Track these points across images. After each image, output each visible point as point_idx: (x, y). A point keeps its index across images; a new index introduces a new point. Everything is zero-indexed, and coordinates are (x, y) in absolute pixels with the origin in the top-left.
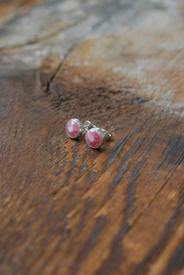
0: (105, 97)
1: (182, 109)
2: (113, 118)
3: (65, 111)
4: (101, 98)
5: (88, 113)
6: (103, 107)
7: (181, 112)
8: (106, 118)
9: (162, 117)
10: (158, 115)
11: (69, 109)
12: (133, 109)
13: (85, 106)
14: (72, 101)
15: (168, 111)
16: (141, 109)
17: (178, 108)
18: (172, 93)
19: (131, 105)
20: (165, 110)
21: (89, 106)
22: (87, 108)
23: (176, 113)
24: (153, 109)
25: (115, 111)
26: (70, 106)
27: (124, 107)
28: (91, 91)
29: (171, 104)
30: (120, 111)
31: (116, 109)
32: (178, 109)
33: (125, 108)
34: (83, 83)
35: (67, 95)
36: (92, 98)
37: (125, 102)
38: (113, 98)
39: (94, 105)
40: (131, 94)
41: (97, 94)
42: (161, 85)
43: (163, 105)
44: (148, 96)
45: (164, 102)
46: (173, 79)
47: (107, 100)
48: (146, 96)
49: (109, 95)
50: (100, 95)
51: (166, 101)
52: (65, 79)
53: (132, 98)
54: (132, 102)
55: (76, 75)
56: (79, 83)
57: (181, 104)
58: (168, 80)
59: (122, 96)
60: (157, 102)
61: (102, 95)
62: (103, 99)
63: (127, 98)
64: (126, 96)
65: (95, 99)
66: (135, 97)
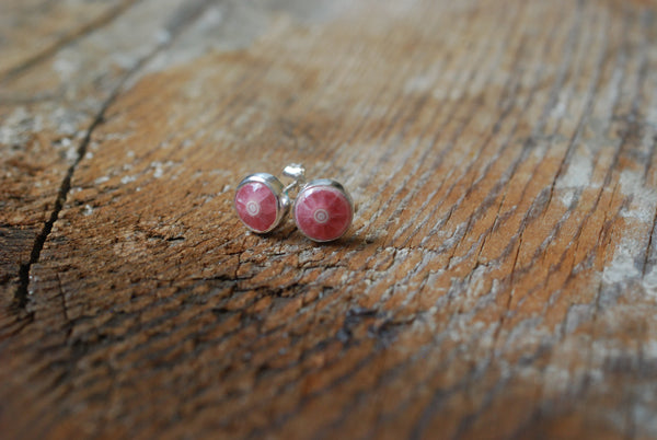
0: (243, 315)
2: (286, 417)
3: (94, 399)
4: (230, 322)
5: (184, 400)
6: (242, 367)
7: (542, 369)
8: (258, 419)
9: (478, 400)
10: (457, 388)
11: (110, 391)
12: (357, 367)
13: (170, 365)
14: (120, 347)
15: (493, 368)
16: (389, 362)
17: (528, 347)
18: (488, 277)
19: (347, 345)
20: (481, 364)
21: (185, 369)
23: (527, 372)
24: (433, 362)
26: (112, 373)
27: (319, 359)
28: (187, 297)
29: (496, 335)
30: (309, 383)
31: (293, 373)
32: (528, 355)
33: (327, 366)
34: (153, 261)
35: (98, 322)
36: (193, 329)
37: (321, 338)
38: (273, 319)
39: (203, 359)
40: (342, 295)
41: (212, 305)
42: (444, 251)
43: (467, 338)
44: (405, 303)
45: (468, 324)
46: (479, 218)
47: (250, 330)
48: (397, 303)
49: (258, 307)
50: (224, 311)
51: (476, 318)
52: (84, 247)
53: (345, 313)
54: (349, 333)
55: (126, 225)
56: (140, 261)
57: (533, 331)
58: (463, 224)
59: (305, 304)
60: (442, 324)
61: (229, 308)
62: (238, 326)
63: (326, 315)
64: (320, 305)
65: (205, 331)
66: (357, 310)
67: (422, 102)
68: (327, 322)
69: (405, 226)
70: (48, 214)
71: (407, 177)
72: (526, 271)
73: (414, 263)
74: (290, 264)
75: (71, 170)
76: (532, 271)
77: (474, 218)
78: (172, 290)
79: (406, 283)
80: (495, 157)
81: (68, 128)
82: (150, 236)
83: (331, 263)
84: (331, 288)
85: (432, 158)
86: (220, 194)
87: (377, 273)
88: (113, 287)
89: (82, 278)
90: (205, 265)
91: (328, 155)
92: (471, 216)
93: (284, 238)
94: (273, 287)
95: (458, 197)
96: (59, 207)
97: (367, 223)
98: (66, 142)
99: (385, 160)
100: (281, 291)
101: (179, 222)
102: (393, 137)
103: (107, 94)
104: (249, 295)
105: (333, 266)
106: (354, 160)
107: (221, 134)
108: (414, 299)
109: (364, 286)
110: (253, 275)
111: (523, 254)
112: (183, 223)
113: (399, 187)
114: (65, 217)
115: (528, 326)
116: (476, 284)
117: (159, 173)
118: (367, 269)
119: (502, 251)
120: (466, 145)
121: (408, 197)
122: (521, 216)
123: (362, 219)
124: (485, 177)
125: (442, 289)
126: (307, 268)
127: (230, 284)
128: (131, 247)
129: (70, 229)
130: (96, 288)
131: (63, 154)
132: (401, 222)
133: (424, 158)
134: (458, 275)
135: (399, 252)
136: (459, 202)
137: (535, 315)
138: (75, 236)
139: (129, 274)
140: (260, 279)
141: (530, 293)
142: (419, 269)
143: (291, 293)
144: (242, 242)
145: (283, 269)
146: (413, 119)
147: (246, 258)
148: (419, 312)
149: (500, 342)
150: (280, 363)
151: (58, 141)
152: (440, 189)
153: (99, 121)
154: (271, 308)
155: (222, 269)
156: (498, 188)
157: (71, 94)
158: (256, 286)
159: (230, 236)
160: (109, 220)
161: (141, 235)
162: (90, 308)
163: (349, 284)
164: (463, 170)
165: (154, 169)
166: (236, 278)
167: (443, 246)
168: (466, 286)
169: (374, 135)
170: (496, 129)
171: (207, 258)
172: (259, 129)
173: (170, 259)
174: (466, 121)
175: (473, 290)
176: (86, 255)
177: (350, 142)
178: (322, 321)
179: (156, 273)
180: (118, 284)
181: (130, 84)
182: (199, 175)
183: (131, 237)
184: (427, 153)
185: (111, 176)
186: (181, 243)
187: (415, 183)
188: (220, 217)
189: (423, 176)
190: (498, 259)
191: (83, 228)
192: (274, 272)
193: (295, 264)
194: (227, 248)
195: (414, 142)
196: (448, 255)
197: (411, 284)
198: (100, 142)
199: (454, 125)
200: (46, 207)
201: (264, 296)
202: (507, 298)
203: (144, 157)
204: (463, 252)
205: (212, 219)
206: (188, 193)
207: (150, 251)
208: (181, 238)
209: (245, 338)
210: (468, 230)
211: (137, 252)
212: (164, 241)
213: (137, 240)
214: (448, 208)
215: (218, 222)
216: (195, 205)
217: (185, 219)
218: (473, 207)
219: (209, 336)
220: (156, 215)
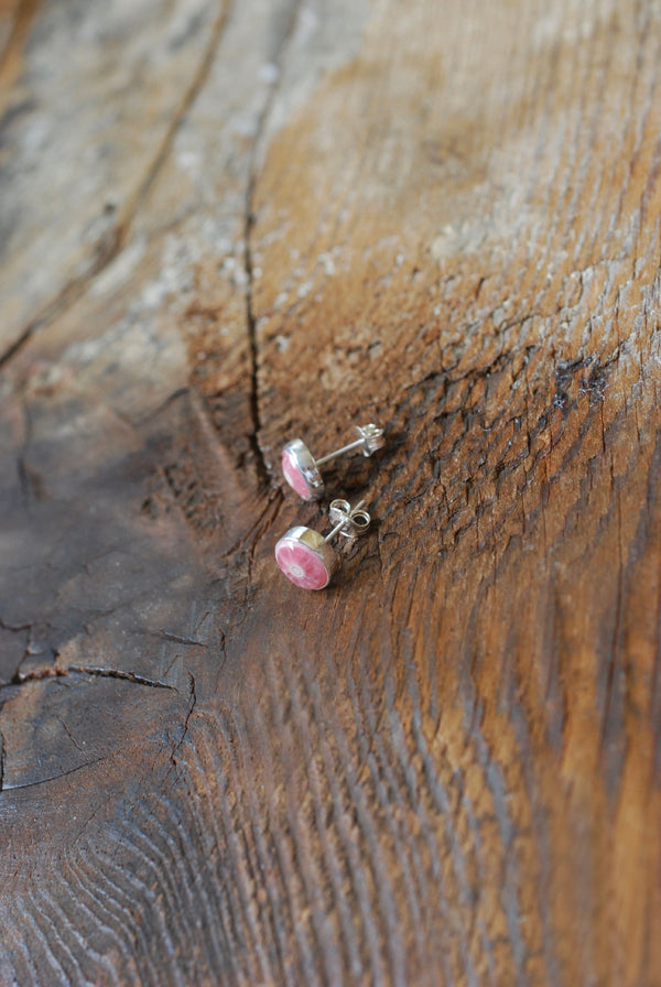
0: (464, 415)
2: (535, 516)
4: (455, 428)
5: (443, 532)
6: (480, 475)
8: (513, 528)
12: (581, 434)
16: (608, 418)
19: (565, 411)
21: (431, 499)
22: (430, 508)
24: (648, 402)
27: (546, 438)
28: (407, 413)
30: (545, 469)
31: (527, 463)
33: (554, 444)
36: (425, 450)
37: (541, 411)
38: (492, 409)
40: (546, 353)
41: (433, 414)
42: (626, 256)
44: (605, 338)
46: (649, 197)
47: (475, 429)
48: (599, 342)
49: (474, 399)
50: (446, 415)
52: (295, 393)
53: (554, 373)
54: (564, 396)
55: (322, 349)
56: (352, 389)
58: (637, 212)
59: (515, 378)
60: (646, 350)
61: (449, 410)
62: (464, 429)
63: (537, 383)
64: (529, 373)
65: (436, 447)
66: (565, 366)
67: (555, 55)
68: (540, 391)
69: (582, 238)
70: (248, 365)
71: (567, 171)
73: (601, 283)
74: (488, 334)
75: (248, 298)
77: (645, 199)
78: (392, 410)
79: (600, 314)
80: (648, 104)
81: (223, 245)
82: (349, 351)
83: (525, 314)
84: (533, 347)
85: (586, 132)
86: (396, 270)
87: (571, 310)
88: (338, 430)
90: (411, 368)
91: (482, 173)
92: (642, 198)
94: (481, 368)
95: (623, 178)
96: (254, 349)
97: (545, 250)
98: (230, 264)
99: (540, 157)
100: (489, 368)
101: (370, 325)
102: (540, 120)
103: (243, 183)
104: (462, 386)
105: (528, 317)
106: (511, 170)
107: (373, 190)
108: (613, 330)
109: (563, 333)
110: (458, 361)
112: (374, 324)
113: (562, 188)
114: (266, 361)
117: (330, 268)
118: (560, 309)
120: (615, 98)
123: (539, 246)
124: (645, 136)
125: (635, 306)
126: (506, 329)
128: (337, 373)
129: (274, 375)
131: (232, 281)
132: (577, 235)
133: (578, 137)
134: (646, 282)
135: (584, 274)
136: (625, 183)
138: (283, 382)
139: (347, 408)
140: (466, 364)
142: (608, 290)
143: (499, 367)
144: (435, 324)
145: (483, 341)
146: (552, 85)
147: (445, 344)
148: (621, 345)
150: (512, 456)
151: (221, 266)
152: (603, 173)
153: (250, 222)
154: (486, 395)
155: (428, 367)
157: (210, 196)
158: (465, 373)
159: (422, 321)
160: (304, 349)
161: (341, 354)
163: (549, 335)
164: (620, 136)
165: (322, 264)
166: (444, 371)
167: (624, 249)
169: (520, 124)
170: (640, 63)
171: (410, 358)
172: (406, 166)
173: (377, 374)
174: (607, 64)
176: (301, 401)
177: (499, 145)
178: (536, 392)
179: (370, 397)
180: (341, 425)
181: (260, 159)
182: (368, 254)
183: (332, 361)
184: (578, 128)
185: (288, 291)
186: (379, 349)
187: (578, 176)
188: (405, 301)
189: (583, 162)
191: (286, 369)
192: (476, 351)
193: (492, 332)
194: (424, 337)
195: (561, 117)
196: (632, 260)
197: (606, 312)
198: (261, 250)
199: (597, 74)
200: (243, 357)
201: (475, 381)
203: (309, 253)
204: (645, 250)
205: (399, 307)
206: (365, 281)
207: (356, 371)
208: (378, 343)
209: (473, 441)
210: (642, 219)
211: (345, 378)
212: (364, 351)
213: (340, 363)
214: (617, 196)
215: (406, 307)
216: (377, 295)
217: (374, 317)
218: (641, 185)
219: (442, 452)
220: (346, 324)
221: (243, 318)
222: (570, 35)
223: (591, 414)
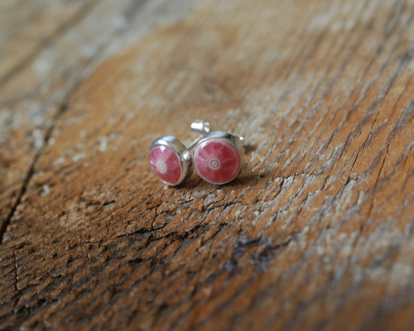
0: (153, 262)
1: (393, 253)
4: (142, 269)
6: (145, 309)
7: (389, 268)
9: (331, 306)
10: (315, 298)
12: (237, 294)
13: (90, 318)
14: (54, 307)
15: (348, 274)
16: (264, 284)
17: (379, 251)
18: (356, 191)
19: (232, 274)
20: (339, 272)
21: (101, 319)
22: (96, 326)
23: (376, 274)
24: (300, 278)
25: (181, 316)
27: (207, 291)
28: (111, 254)
29: (355, 244)
30: (197, 314)
31: (185, 308)
32: (379, 257)
33: (213, 296)
34: (88, 227)
35: (39, 289)
36: (112, 282)
37: (213, 271)
38: (175, 262)
39: (115, 307)
40: (234, 229)
41: (129, 257)
42: (322, 173)
43: (330, 250)
44: (283, 227)
45: (333, 238)
46: (354, 137)
47: (156, 275)
48: (278, 229)
49: (166, 253)
50: (139, 260)
51: (340, 231)
52: (37, 225)
53: (233, 245)
54: (235, 263)
55: (71, 199)
56: (79, 229)
57: (387, 234)
58: (341, 145)
59: (203, 244)
60: (312, 241)
61: (143, 258)
62: (148, 272)
63: (218, 250)
64: (215, 241)
65: (121, 282)
66: (244, 241)
67: (321, 37)
68: (218, 256)
69: (293, 155)
70: (14, 200)
71: (300, 111)
72: (387, 179)
73: (296, 189)
74: (196, 209)
75: (37, 157)
76: (393, 178)
77: (351, 137)
78: (100, 249)
79: (286, 210)
80: (376, 76)
81: (38, 120)
82: (90, 204)
83: (230, 201)
84: (226, 224)
85: (323, 88)
87: (266, 203)
88: (55, 256)
89: (33, 251)
90: (129, 223)
91: (238, 103)
92: (349, 137)
93: (194, 186)
94: (181, 232)
95: (340, 121)
96: (24, 190)
97: (262, 160)
98: (36, 133)
99: (284, 98)
100: (187, 234)
101: (113, 188)
102: (293, 76)
103: (70, 84)
104: (161, 243)
105: (231, 203)
106: (259, 104)
107: (156, 102)
108: (292, 222)
109: (253, 218)
110: (165, 225)
111: (388, 163)
112: (116, 188)
113: (292, 121)
114: (27, 200)
115: (383, 230)
116: (345, 199)
117: (103, 147)
118: (257, 201)
119: (370, 164)
120: (353, 70)
121: (299, 128)
122: (391, 127)
123: (259, 156)
124: (366, 96)
125: (316, 209)
126: (210, 210)
127: (147, 235)
128: (74, 217)
129: (28, 210)
130: (42, 259)
131: (32, 145)
132: (290, 153)
133: (317, 89)
134: (331, 193)
135: (285, 180)
136: (340, 125)
137: (390, 218)
138: (32, 216)
139: (69, 241)
140: (171, 227)
141: (389, 199)
142: (299, 194)
143: (195, 234)
144: (160, 196)
145: (190, 214)
146: (311, 55)
147: (161, 210)
148: (294, 234)
149: (357, 249)
150: (176, 299)
151: (30, 133)
152: (326, 116)
153: (63, 108)
154: (176, 252)
155: (141, 224)
156: (375, 105)
157: (45, 90)
158: (166, 234)
159: (152, 192)
160: (59, 196)
161: (83, 205)
162: (34, 278)
163: (241, 218)
164: (348, 94)
165: (98, 143)
166: (153, 229)
167: (322, 168)
168: (336, 202)
170: (380, 50)
171: (132, 216)
172: (187, 89)
173: (102, 222)
174: (355, 48)
175: (342, 205)
176: (38, 231)
177: (258, 87)
178: (214, 256)
179: (90, 237)
180: (59, 252)
181: (87, 72)
182: (134, 142)
183: (74, 208)
184: (319, 85)
185: (67, 157)
186: (112, 206)
187: (306, 115)
188: (146, 176)
189: (314, 107)
190: (365, 172)
191: (39, 208)
192: (182, 219)
193: (200, 208)
194: (148, 203)
195: (309, 76)
196: (325, 176)
197: (291, 209)
198: (61, 128)
199: (346, 53)
200: (13, 194)
201: (172, 241)
202: (369, 207)
203: (93, 135)
204: (338, 171)
205: (139, 180)
206: (124, 160)
207: (88, 218)
208: (113, 202)
209: (151, 282)
210: (344, 150)
211: (78, 221)
212: (100, 206)
213: (79, 210)
214: (331, 133)
215: (144, 181)
216: (128, 170)
217: (118, 183)
218: (352, 127)
219: (124, 286)
220: (96, 185)
221: (26, 169)
222: (336, 27)
223: (251, 280)
